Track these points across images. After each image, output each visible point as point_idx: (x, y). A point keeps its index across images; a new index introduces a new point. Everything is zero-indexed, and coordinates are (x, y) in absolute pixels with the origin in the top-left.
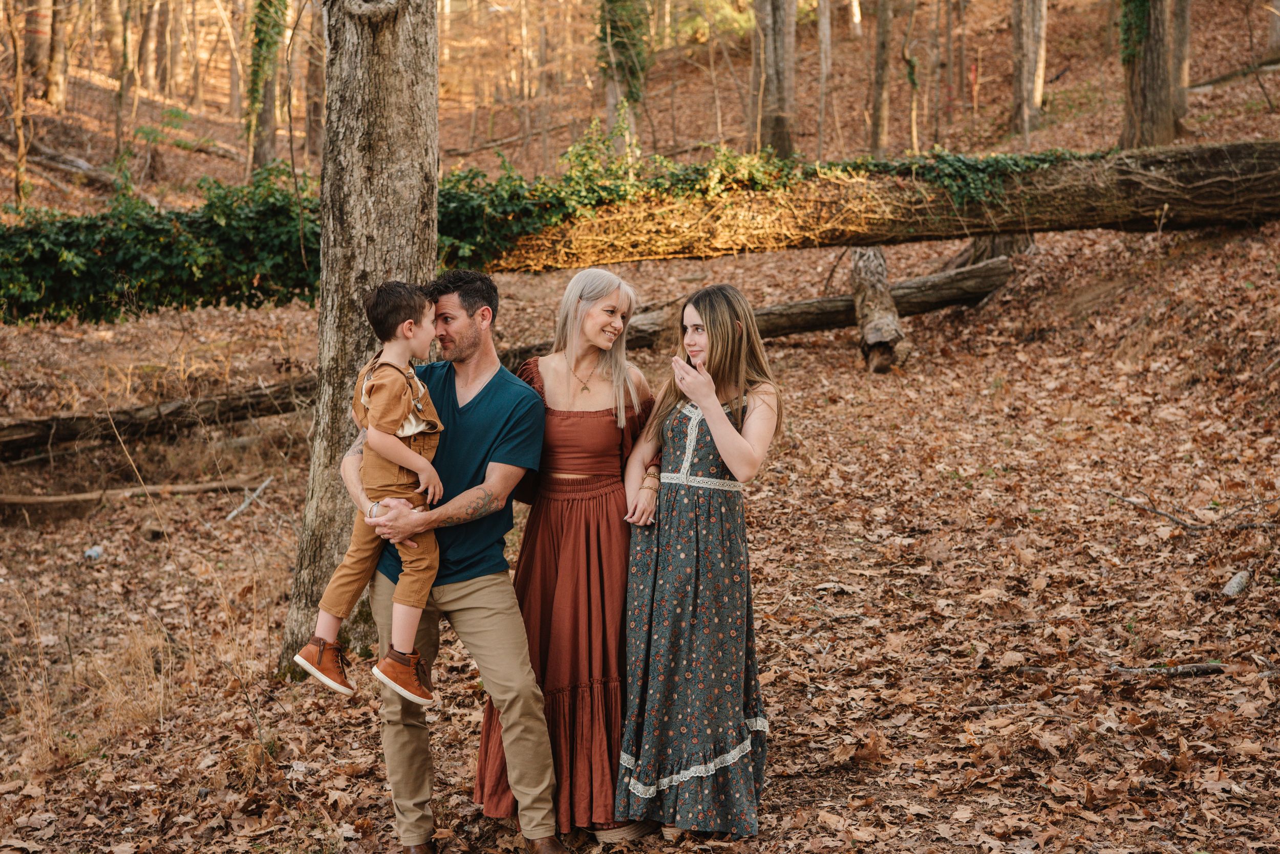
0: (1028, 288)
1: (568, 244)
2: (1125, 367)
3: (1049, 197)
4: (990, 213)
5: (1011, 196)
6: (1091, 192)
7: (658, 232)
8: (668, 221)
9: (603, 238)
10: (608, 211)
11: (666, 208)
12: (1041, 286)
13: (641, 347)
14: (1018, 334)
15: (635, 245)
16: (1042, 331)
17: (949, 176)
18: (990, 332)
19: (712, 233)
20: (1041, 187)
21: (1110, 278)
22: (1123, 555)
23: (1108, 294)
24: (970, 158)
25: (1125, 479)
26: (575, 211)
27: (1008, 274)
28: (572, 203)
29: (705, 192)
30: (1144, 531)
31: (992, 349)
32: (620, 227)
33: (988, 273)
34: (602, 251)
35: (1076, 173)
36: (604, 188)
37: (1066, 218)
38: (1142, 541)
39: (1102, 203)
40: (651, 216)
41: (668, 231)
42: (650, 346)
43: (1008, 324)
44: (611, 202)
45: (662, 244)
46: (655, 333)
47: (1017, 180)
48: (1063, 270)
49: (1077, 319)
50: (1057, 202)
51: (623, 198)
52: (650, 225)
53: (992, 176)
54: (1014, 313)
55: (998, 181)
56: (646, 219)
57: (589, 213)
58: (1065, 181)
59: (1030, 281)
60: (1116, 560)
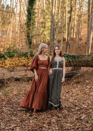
0: (79, 76)
1: (5, 63)
2: (89, 87)
3: (81, 61)
4: (72, 63)
5: (75, 61)
6: (88, 61)
7: (20, 62)
8: (21, 60)
9: (11, 62)
10: (12, 58)
11: (21, 59)
12: (81, 75)
13: (17, 81)
14: (76, 82)
15: (16, 64)
16: (79, 82)
17: (66, 57)
18: (72, 82)
19: (28, 63)
20: (80, 59)
21: (91, 75)
22: (68, 112)
23: (90, 77)
24: (70, 54)
25: (78, 101)
26: (6, 58)
27: (76, 73)
28: (6, 56)
29: (27, 56)
30: (74, 108)
31: (72, 84)
32: (14, 61)
33: (73, 73)
34: (10, 64)
35: (86, 58)
36: (11, 55)
37: (84, 65)
38: (73, 110)
39: (89, 63)
40: (19, 60)
41: (21, 62)
42: (19, 81)
43: (75, 81)
44: (12, 57)
45: (20, 64)
46: (20, 79)
47: (76, 58)
48: (84, 73)
49: (85, 80)
50: (82, 62)
51: (14, 56)
52: (18, 61)
53: (73, 57)
54: (76, 79)
55: (73, 58)
56: (18, 60)
57: (8, 58)
58: (84, 59)
59: (79, 75)
60: (67, 113)
